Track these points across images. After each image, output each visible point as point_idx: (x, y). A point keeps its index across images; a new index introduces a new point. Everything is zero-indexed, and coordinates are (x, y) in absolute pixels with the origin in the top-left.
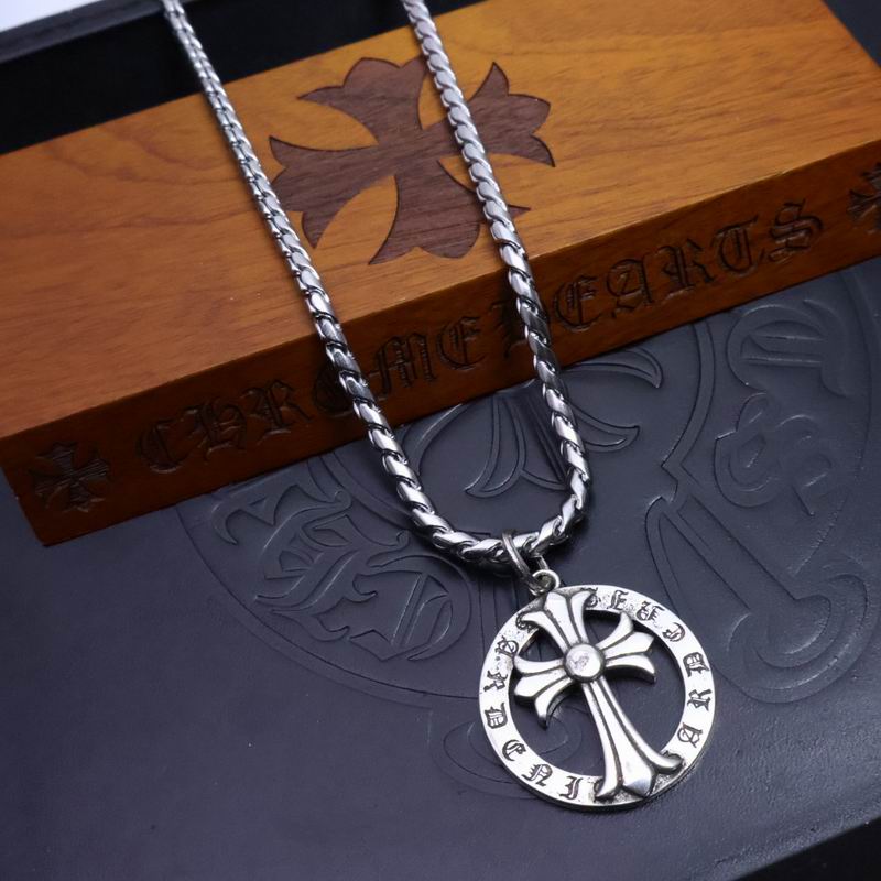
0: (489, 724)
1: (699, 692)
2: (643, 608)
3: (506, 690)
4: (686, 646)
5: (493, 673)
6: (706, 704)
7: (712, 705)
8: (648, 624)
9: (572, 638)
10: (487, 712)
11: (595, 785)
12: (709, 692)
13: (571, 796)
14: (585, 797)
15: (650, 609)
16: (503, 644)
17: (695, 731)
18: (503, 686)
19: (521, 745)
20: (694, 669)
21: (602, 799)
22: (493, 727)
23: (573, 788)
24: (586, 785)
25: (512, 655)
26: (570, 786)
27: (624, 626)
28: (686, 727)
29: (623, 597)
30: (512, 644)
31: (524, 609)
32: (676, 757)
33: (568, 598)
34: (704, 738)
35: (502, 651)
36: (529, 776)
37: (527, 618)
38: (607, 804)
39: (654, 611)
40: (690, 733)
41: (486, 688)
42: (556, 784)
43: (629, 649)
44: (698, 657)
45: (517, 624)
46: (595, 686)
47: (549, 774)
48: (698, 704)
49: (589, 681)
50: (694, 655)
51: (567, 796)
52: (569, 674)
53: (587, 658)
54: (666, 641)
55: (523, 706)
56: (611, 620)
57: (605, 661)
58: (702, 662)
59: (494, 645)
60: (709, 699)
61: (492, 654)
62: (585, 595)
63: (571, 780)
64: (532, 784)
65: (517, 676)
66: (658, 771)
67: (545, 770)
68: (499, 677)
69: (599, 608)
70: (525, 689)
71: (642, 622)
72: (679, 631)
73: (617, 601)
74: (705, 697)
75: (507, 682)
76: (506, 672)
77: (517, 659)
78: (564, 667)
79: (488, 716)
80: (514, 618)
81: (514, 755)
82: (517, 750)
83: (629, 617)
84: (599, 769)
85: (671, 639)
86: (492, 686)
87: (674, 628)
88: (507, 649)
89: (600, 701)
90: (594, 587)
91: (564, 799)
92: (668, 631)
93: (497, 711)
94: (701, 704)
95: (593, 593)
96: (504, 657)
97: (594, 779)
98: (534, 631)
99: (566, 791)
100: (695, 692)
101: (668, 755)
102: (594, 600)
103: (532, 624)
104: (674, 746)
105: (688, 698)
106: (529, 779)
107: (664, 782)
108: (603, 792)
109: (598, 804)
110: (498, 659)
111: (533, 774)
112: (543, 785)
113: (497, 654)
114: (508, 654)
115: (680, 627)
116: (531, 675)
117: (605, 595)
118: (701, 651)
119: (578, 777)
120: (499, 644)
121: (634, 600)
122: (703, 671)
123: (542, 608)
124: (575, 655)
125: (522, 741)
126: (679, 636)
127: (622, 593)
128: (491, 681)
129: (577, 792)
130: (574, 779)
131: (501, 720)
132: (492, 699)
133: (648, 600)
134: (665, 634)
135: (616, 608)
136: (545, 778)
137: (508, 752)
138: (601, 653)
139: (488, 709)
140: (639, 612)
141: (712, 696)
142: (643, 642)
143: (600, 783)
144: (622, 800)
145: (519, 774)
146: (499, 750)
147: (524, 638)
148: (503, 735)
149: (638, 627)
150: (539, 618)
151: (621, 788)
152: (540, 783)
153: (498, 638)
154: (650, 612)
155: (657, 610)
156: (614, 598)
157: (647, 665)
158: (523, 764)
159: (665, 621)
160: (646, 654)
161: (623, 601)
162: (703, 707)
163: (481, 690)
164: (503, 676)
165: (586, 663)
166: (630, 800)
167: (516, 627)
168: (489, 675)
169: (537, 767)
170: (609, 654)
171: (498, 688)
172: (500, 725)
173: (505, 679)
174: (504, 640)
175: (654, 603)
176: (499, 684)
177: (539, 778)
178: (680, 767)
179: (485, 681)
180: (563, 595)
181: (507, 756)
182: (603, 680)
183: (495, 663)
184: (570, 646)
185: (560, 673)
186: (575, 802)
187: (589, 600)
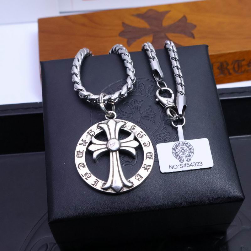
0: (77, 156)
1: (147, 165)
2: (140, 133)
3: (86, 147)
4: (149, 150)
5: (83, 140)
6: (148, 169)
7: (150, 171)
8: (139, 139)
9: (113, 136)
10: (77, 152)
11: (103, 184)
12: (150, 166)
13: (94, 185)
14: (99, 187)
15: (142, 134)
16: (90, 132)
17: (141, 177)
18: (85, 145)
19: (85, 165)
20: (149, 158)
21: (104, 189)
22: (77, 157)
24: (101, 182)
25: (92, 136)
26: (95, 182)
27: (131, 137)
28: (138, 175)
29: (134, 128)
30: (93, 133)
31: (101, 122)
32: (132, 183)
33: (117, 123)
34: (143, 180)
35: (89, 134)
36: (84, 175)
37: (101, 125)
38: (105, 191)
39: (143, 135)
40: (139, 177)
41: (80, 144)
42: (91, 180)
43: (130, 145)
44: (151, 154)
45: (97, 126)
46: (114, 153)
47: (90, 177)
48: (145, 169)
49: (113, 151)
50: (150, 153)
51: (93, 185)
52: (107, 147)
53: (115, 144)
54: (143, 146)
55: (89, 153)
56: (127, 134)
57: (120, 146)
58: (152, 156)
59: (87, 131)
60: (149, 168)
61: (85, 134)
62: (123, 123)
63: (96, 180)
64: (84, 178)
65: (91, 143)
66: (125, 186)
67: (89, 175)
68: (85, 142)
69: (125, 129)
70: (92, 148)
71: (137, 138)
72: (149, 144)
74: (148, 167)
75: (87, 144)
76: (88, 141)
77: (93, 138)
78: (107, 145)
79: (77, 153)
80: (96, 125)
81: (81, 168)
82: (83, 166)
83: (134, 135)
84: (106, 179)
85: (145, 146)
86: (82, 144)
87: (147, 143)
88: (91, 134)
89: (115, 159)
90: (126, 122)
91: (92, 186)
92: (145, 143)
93: (81, 152)
94: (146, 169)
95: (126, 123)
96: (89, 136)
97: (103, 182)
98: (102, 130)
99: (94, 183)
100: (146, 165)
101: (130, 182)
102: (125, 126)
103: (101, 128)
104: (133, 179)
105: (143, 166)
106: (83, 176)
107: (125, 189)
108: (106, 186)
109: (102, 190)
110: (87, 136)
111: (85, 175)
112: (87, 179)
113: (87, 134)
114: (91, 135)
115: (149, 143)
116: (95, 144)
117: (129, 126)
118: (153, 153)
119: (99, 180)
120: (89, 131)
121: (138, 130)
122: (151, 159)
123: (107, 124)
124: (111, 142)
125: (85, 164)
126: (148, 146)
127: (135, 126)
128: (82, 142)
129: (97, 184)
130: (97, 180)
131: (81, 156)
132: (81, 148)
133: (142, 131)
134: (143, 144)
135: (131, 131)
136: (88, 177)
137: (80, 166)
138: (121, 143)
139: (78, 151)
140: (138, 134)
141: (151, 168)
142: (136, 144)
143: (105, 184)
144: (110, 191)
145: (80, 174)
146: (77, 165)
147: (98, 131)
148: (80, 160)
149: (136, 139)
150: (104, 127)
151: (110, 187)
152: (86, 179)
153: (89, 129)
154: (141, 135)
155: (144, 135)
156: (132, 127)
157: (134, 152)
158: (83, 171)
159: (145, 139)
160: (135, 148)
161: (134, 129)
162: (147, 170)
163: (78, 144)
164: (87, 142)
166: (113, 192)
167: (96, 128)
168: (82, 140)
169: (87, 173)
170: (123, 145)
171: (84, 145)
172: (80, 157)
173: (87, 143)
174: (91, 130)
175: (144, 132)
176: (84, 144)
177: (87, 177)
178: (132, 186)
179: (80, 142)
180: (115, 121)
181: (79, 167)
182: (118, 152)
183: (86, 137)
184: (111, 139)
185: (105, 146)
186: (95, 187)
187: (123, 126)
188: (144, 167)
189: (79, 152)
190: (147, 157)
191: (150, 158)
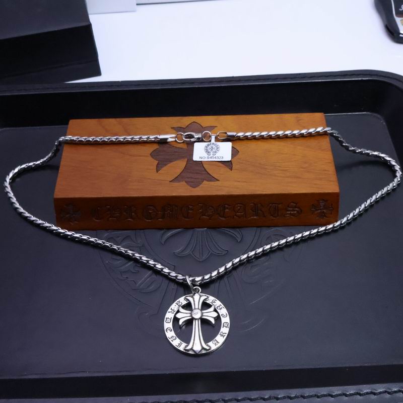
0: (166, 321)
2: (219, 306)
3: (174, 314)
4: (226, 320)
6: (224, 336)
7: (225, 337)
8: (218, 311)
9: (197, 307)
10: (166, 318)
12: (226, 333)
14: (181, 348)
15: (221, 307)
16: (178, 302)
17: (217, 342)
19: (172, 330)
21: (186, 350)
22: (166, 323)
23: (180, 345)
24: (184, 345)
25: (179, 306)
26: (179, 344)
27: (212, 309)
28: (216, 340)
30: (181, 303)
31: (188, 295)
32: (210, 347)
33: (201, 296)
34: (219, 345)
35: (177, 304)
37: (188, 298)
38: (187, 352)
42: (176, 342)
43: (210, 315)
44: (227, 324)
46: (197, 321)
48: (222, 335)
49: (196, 319)
52: (191, 316)
54: (221, 317)
55: (176, 320)
56: (209, 306)
57: (202, 315)
59: (176, 302)
61: (174, 304)
62: (206, 297)
63: (180, 342)
64: (170, 340)
65: (178, 312)
66: (203, 348)
67: (175, 338)
68: (174, 310)
69: (207, 302)
70: (178, 316)
73: (213, 302)
74: (224, 334)
75: (175, 312)
76: (176, 310)
77: (180, 307)
78: (191, 314)
80: (184, 297)
81: (169, 331)
83: (215, 307)
84: (188, 342)
85: (223, 317)
86: (171, 312)
87: (225, 314)
88: (179, 304)
89: (197, 326)
91: (176, 347)
92: (223, 314)
95: (208, 297)
96: (177, 306)
97: (186, 344)
98: (188, 302)
99: (178, 345)
100: (222, 332)
101: (208, 345)
103: (188, 300)
104: (210, 344)
107: (204, 352)
108: (188, 348)
109: (184, 351)
111: (171, 338)
113: (176, 304)
115: (227, 314)
116: (182, 313)
117: (211, 299)
118: (229, 323)
119: (182, 342)
121: (218, 303)
123: (192, 297)
124: (195, 311)
126: (225, 317)
127: (216, 300)
129: (180, 346)
131: (169, 321)
132: (169, 315)
133: (222, 304)
134: (221, 315)
136: (174, 340)
138: (202, 313)
141: (226, 335)
142: (215, 315)
143: (187, 346)
144: (191, 352)
145: (167, 336)
146: (165, 329)
147: (185, 302)
148: (168, 325)
149: (215, 310)
150: (191, 299)
151: (192, 349)
152: (172, 341)
153: (178, 300)
155: (223, 308)
157: (213, 321)
158: (170, 334)
159: (223, 311)
160: (214, 318)
161: (215, 302)
163: (168, 312)
165: (197, 314)
166: (193, 353)
167: (184, 299)
168: (171, 309)
169: (173, 336)
170: (204, 314)
172: (168, 323)
175: (223, 306)
176: (173, 312)
178: (209, 349)
179: (170, 310)
181: (167, 331)
182: (200, 320)
183: (174, 307)
184: (195, 309)
185: (189, 315)
186: (179, 348)
187: (206, 299)
188: (221, 334)
189: (168, 318)
190: (223, 326)
191: (226, 327)
